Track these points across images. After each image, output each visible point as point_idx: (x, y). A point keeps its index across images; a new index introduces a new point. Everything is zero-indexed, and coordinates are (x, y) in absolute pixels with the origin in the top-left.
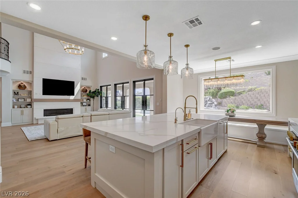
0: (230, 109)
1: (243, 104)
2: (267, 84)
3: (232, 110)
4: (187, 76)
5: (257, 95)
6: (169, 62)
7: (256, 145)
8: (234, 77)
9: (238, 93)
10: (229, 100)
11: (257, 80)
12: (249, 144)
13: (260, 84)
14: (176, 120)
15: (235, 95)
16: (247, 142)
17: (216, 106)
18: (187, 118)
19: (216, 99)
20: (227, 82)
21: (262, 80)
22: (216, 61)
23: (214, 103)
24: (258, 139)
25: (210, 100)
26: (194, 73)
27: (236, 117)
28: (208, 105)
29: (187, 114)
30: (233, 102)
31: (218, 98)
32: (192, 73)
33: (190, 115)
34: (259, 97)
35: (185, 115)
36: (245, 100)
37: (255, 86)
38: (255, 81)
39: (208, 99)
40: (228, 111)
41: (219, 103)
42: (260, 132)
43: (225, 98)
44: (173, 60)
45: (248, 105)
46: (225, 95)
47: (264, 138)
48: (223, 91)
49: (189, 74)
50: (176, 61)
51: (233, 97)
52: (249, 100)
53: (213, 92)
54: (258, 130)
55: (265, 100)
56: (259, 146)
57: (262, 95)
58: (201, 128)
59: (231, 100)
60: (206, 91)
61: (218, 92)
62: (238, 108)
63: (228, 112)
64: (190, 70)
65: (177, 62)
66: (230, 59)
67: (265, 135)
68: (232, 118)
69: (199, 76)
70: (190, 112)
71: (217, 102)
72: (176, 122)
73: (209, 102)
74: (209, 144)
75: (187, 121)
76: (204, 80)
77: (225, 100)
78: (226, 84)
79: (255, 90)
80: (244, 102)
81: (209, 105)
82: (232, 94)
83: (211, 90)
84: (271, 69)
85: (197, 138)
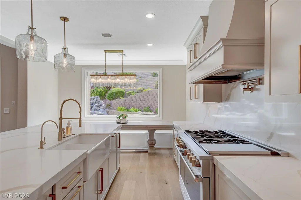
0: (122, 115)
1: (133, 106)
2: (153, 86)
3: (124, 116)
4: (64, 67)
5: (145, 97)
6: (28, 37)
7: (148, 154)
8: (126, 75)
9: (128, 93)
10: (118, 102)
11: (145, 80)
12: (142, 154)
13: (147, 85)
14: (42, 144)
15: (125, 96)
16: (139, 152)
17: (104, 109)
18: (65, 135)
19: (104, 100)
20: (118, 80)
21: (149, 81)
22: (106, 51)
23: (102, 105)
24: (149, 147)
25: (97, 102)
26: (76, 64)
27: (128, 124)
28: (94, 108)
29: (64, 129)
30: (123, 104)
31: (107, 99)
32: (72, 63)
33: (69, 129)
34: (147, 99)
35: (61, 131)
36: (134, 102)
37: (143, 87)
38: (143, 82)
39: (95, 100)
40: (119, 117)
41: (108, 105)
42: (150, 139)
43: (115, 99)
44: (36, 35)
45: (137, 107)
46: (115, 96)
47: (154, 145)
48: (113, 90)
49: (69, 64)
50: (43, 39)
51: (123, 98)
52: (138, 102)
53: (101, 91)
54: (149, 136)
55: (151, 102)
56: (150, 154)
57: (149, 97)
58: (87, 151)
59: (121, 102)
60: (92, 90)
61: (107, 91)
62: (127, 111)
63: (120, 119)
64: (70, 59)
65: (45, 41)
66: (121, 53)
67: (154, 141)
68: (124, 125)
69: (83, 68)
70: (69, 124)
71: (105, 104)
72: (42, 148)
73: (96, 104)
74: (99, 171)
75: (64, 140)
76: (90, 75)
77: (114, 102)
78: (118, 83)
79: (143, 92)
80: (133, 104)
81: (96, 108)
82: (122, 94)
83: (99, 89)
84: (159, 71)
85: (82, 170)
